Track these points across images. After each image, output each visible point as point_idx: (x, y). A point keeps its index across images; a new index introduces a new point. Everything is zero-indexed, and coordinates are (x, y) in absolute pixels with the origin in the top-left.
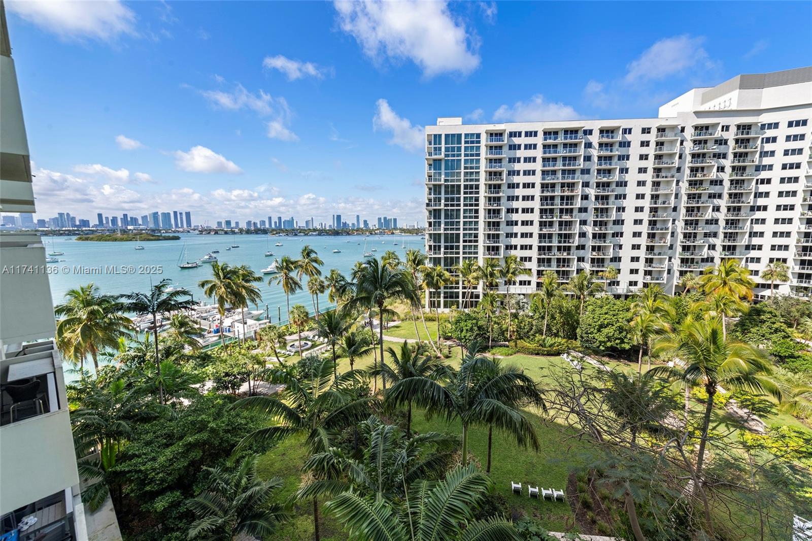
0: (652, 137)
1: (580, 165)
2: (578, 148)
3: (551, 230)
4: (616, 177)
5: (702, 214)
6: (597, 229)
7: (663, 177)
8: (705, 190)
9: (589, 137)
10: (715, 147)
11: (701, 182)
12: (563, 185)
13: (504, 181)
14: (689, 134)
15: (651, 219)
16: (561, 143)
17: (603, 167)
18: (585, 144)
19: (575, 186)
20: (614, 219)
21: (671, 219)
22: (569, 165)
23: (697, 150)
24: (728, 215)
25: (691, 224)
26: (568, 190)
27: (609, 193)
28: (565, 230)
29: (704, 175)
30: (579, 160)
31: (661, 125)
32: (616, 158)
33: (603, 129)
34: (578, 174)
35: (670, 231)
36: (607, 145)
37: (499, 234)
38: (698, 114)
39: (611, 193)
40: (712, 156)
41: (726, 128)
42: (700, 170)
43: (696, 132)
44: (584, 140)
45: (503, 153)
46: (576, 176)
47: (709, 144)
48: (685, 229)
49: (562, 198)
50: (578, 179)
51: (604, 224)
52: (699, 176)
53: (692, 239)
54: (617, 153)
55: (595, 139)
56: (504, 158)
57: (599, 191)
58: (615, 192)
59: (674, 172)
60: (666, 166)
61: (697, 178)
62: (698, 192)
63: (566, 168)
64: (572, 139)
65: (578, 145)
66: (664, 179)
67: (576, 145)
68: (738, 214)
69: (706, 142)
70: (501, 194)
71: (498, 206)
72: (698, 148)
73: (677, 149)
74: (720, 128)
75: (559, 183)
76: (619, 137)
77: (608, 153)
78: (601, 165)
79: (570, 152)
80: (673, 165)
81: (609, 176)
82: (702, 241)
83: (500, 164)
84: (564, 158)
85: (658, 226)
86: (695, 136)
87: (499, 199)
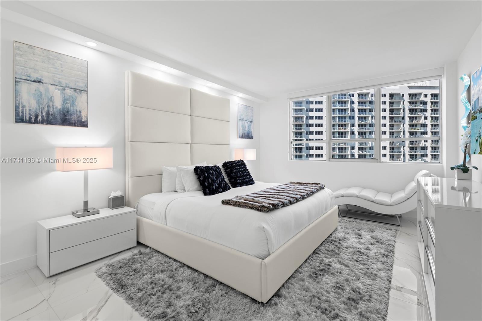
0: (387, 99)
1: (348, 114)
2: (346, 104)
3: (334, 152)
4: (369, 121)
5: (419, 144)
6: (360, 152)
7: (395, 122)
8: (419, 130)
9: (352, 98)
10: (421, 106)
11: (416, 125)
12: (339, 125)
13: (305, 123)
14: (407, 98)
15: (391, 146)
16: (337, 101)
17: (362, 115)
18: (351, 102)
19: (346, 126)
20: (370, 146)
21: (402, 146)
22: (342, 114)
23: (412, 107)
24: (433, 144)
25: (413, 149)
26: (343, 128)
27: (366, 131)
28: (342, 152)
29: (417, 121)
30: (348, 111)
31: (391, 93)
32: (368, 111)
33: (360, 94)
34: (347, 119)
35: (402, 153)
36: (362, 103)
37: (302, 155)
38: (410, 87)
39: (367, 131)
40: (420, 111)
41: (426, 96)
42: (414, 118)
43: (411, 97)
44: (350, 100)
45: (303, 105)
46: (347, 120)
47: (418, 104)
48: (410, 153)
49: (339, 133)
50: (348, 122)
51: (364, 149)
52: (415, 122)
53: (415, 158)
54: (369, 107)
55: (356, 99)
56: (304, 108)
57: (360, 129)
58: (369, 130)
59: (401, 119)
60: (396, 115)
61: (413, 123)
62: (415, 131)
63: (341, 115)
64: (343, 99)
65: (346, 103)
66: (396, 123)
67: (345, 102)
68: (438, 144)
69: (416, 103)
70: (303, 130)
71: (301, 137)
72: (412, 106)
73: (401, 107)
74: (422, 95)
75: (337, 124)
76: (369, 99)
77: (364, 107)
78: (360, 114)
79: (342, 106)
80: (400, 115)
81: (365, 121)
82: (420, 160)
83: (301, 113)
84: (339, 110)
85: (395, 150)
86: (410, 99)
87: (301, 133)
